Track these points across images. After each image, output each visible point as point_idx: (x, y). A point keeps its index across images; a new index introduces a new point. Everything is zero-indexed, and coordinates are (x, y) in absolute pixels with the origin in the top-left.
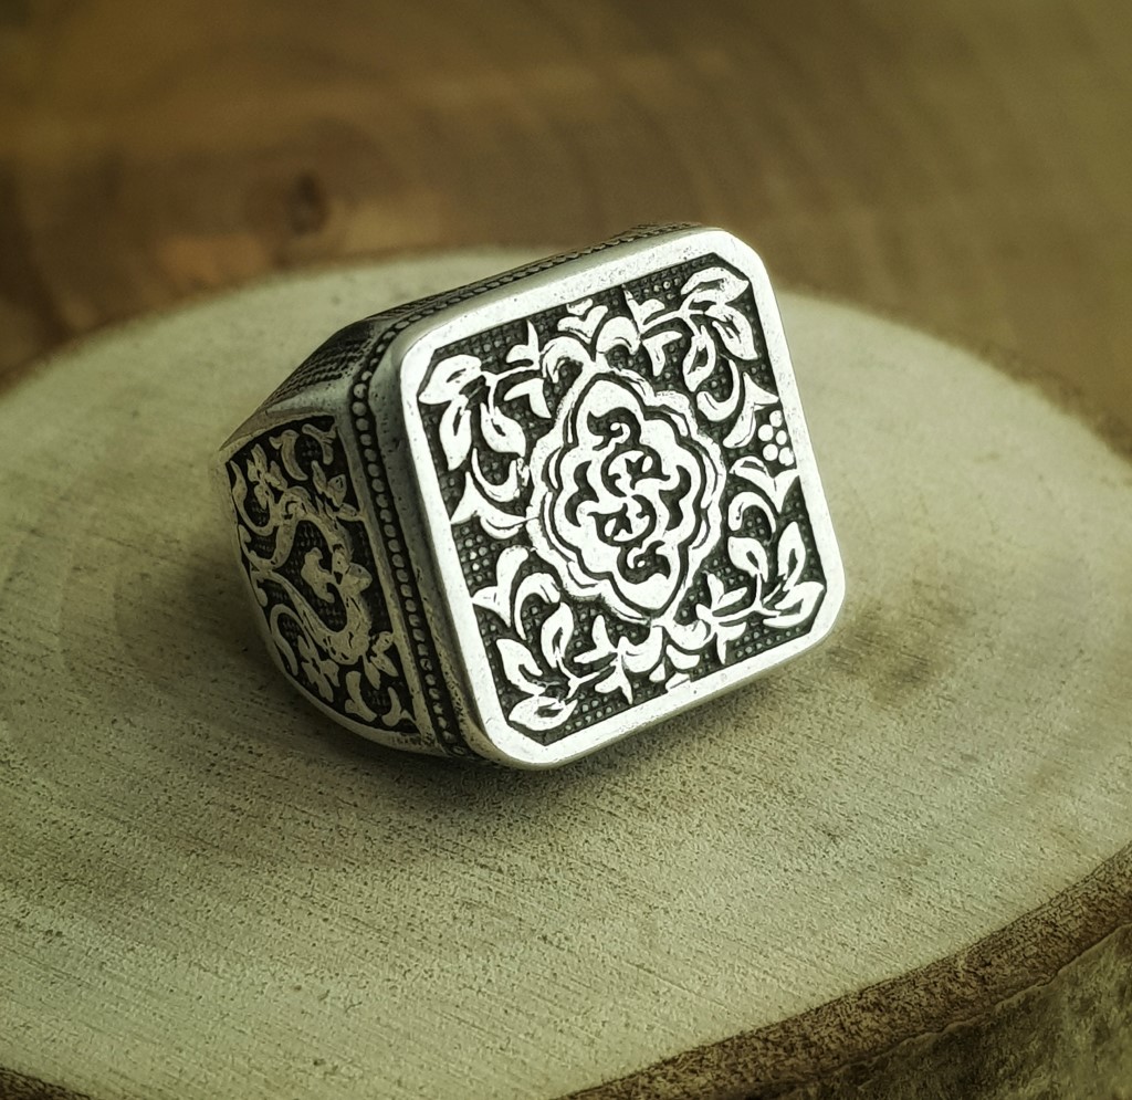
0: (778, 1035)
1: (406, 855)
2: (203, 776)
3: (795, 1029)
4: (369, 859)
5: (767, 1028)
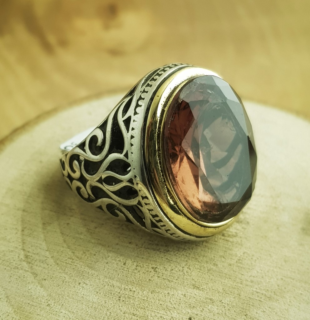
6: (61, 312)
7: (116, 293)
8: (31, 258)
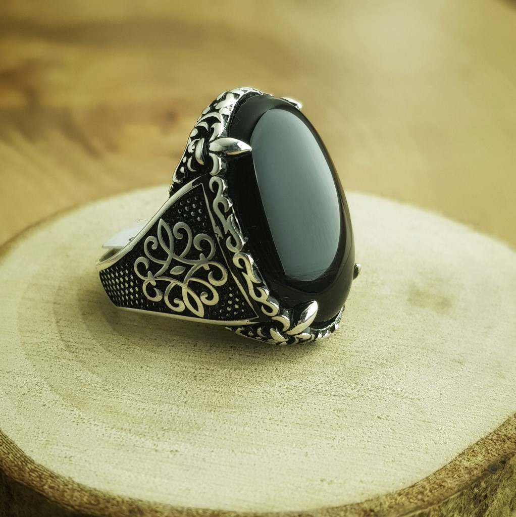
0: (495, 436)
1: (301, 397)
2: (194, 381)
3: (500, 433)
4: (287, 401)
5: (489, 435)
6: (124, 395)
7: (191, 373)
8: (74, 347)
